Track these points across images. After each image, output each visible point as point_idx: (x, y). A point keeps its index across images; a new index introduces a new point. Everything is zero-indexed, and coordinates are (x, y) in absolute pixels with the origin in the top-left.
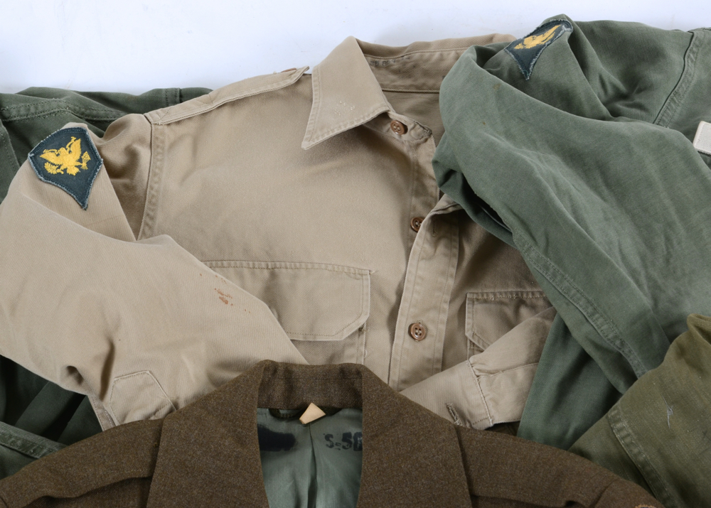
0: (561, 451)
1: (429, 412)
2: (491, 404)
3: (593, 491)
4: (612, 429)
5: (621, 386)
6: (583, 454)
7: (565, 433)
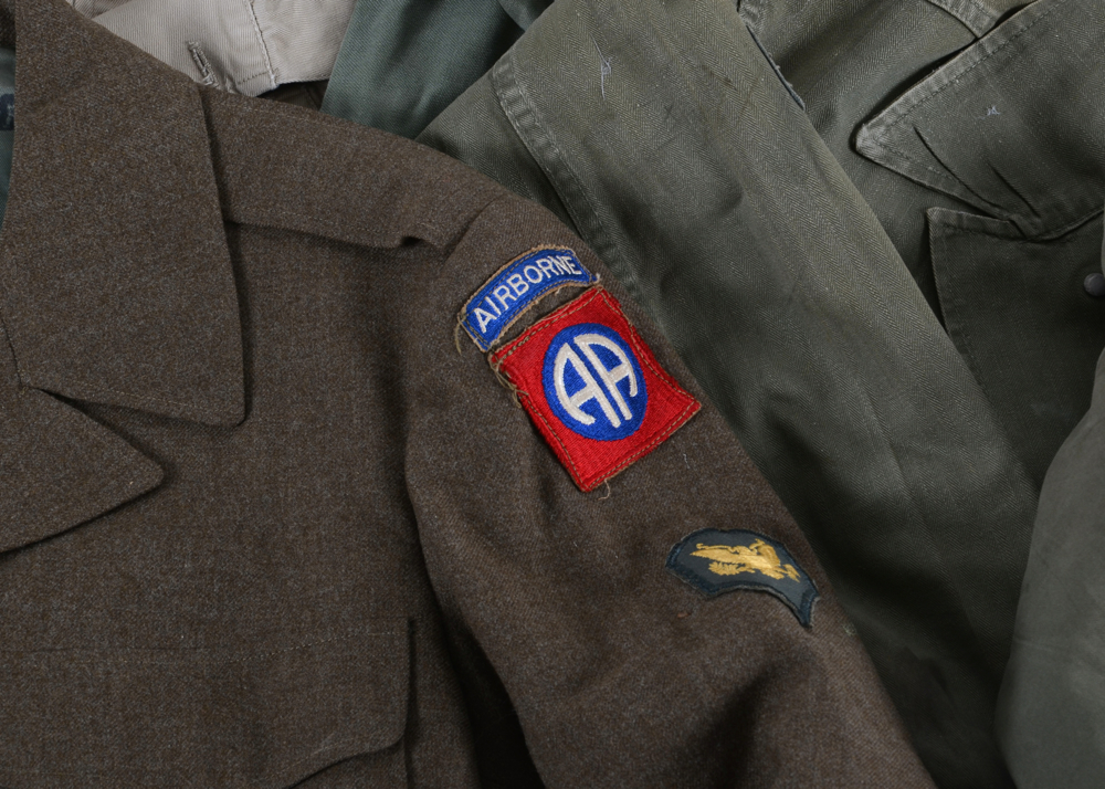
0: (402, 140)
1: (149, 58)
2: (273, 45)
3: (454, 219)
4: (498, 99)
5: (522, 16)
6: (444, 146)
7: (413, 103)
